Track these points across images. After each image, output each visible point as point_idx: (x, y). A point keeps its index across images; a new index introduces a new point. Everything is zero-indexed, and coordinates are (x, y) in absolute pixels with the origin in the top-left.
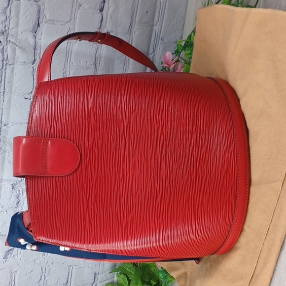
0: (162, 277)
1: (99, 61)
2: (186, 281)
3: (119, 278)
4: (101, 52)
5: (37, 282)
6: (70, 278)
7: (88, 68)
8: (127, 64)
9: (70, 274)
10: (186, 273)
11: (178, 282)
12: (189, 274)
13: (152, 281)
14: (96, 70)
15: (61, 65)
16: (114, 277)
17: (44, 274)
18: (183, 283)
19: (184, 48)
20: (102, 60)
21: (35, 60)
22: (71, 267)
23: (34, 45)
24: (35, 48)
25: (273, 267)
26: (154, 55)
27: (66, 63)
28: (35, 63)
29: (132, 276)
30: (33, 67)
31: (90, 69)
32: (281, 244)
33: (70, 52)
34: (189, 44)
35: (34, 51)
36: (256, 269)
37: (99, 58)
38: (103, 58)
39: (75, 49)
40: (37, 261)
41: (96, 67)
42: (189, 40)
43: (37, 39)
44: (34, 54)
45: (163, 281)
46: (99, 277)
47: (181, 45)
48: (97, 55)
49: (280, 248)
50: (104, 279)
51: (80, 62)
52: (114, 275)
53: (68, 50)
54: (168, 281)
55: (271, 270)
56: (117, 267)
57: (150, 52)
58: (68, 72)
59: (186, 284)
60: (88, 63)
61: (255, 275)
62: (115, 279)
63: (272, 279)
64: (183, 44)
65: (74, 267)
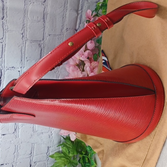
0: (89, 150)
1: (46, 16)
2: (103, 155)
3: (63, 149)
4: (47, 11)
5: (13, 154)
6: (33, 151)
7: (39, 21)
8: (65, 18)
9: (33, 148)
10: (103, 151)
11: (98, 156)
12: (105, 152)
13: (82, 152)
14: (45, 22)
15: (21, 20)
16: (60, 149)
17: (16, 149)
18: (102, 156)
19: (101, 7)
20: (48, 15)
21: (3, 17)
22: (34, 144)
23: (2, 7)
24: (3, 8)
25: (158, 157)
26: (82, 11)
27: (24, 18)
28: (4, 19)
29: (71, 149)
30: (3, 22)
31: (40, 22)
32: (163, 143)
33: (27, 11)
34: (104, 5)
35: (2, 11)
36: (147, 156)
37: (46, 14)
38: (49, 14)
39: (30, 9)
40: (12, 142)
41: (44, 20)
42: (104, 3)
43: (4, 3)
44: (2, 13)
45: (89, 152)
46: (51, 149)
47: (99, 6)
48: (44, 13)
49: (162, 146)
50: (54, 150)
51: (34, 17)
52: (60, 147)
53: (26, 10)
54: (92, 153)
55: (157, 158)
56: (61, 143)
57: (79, 9)
58: (26, 24)
59: (103, 157)
60: (39, 18)
61: (146, 159)
62: (61, 149)
63: (157, 163)
64: (100, 5)
65: (35, 144)
